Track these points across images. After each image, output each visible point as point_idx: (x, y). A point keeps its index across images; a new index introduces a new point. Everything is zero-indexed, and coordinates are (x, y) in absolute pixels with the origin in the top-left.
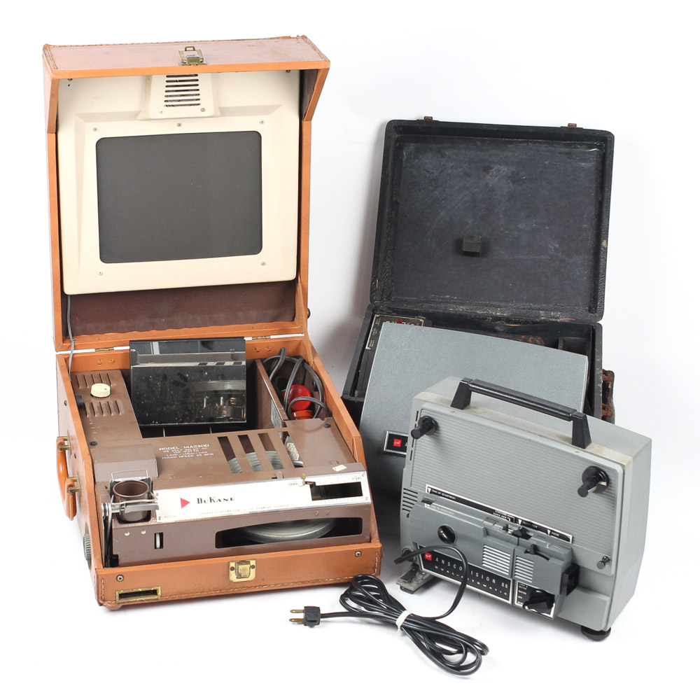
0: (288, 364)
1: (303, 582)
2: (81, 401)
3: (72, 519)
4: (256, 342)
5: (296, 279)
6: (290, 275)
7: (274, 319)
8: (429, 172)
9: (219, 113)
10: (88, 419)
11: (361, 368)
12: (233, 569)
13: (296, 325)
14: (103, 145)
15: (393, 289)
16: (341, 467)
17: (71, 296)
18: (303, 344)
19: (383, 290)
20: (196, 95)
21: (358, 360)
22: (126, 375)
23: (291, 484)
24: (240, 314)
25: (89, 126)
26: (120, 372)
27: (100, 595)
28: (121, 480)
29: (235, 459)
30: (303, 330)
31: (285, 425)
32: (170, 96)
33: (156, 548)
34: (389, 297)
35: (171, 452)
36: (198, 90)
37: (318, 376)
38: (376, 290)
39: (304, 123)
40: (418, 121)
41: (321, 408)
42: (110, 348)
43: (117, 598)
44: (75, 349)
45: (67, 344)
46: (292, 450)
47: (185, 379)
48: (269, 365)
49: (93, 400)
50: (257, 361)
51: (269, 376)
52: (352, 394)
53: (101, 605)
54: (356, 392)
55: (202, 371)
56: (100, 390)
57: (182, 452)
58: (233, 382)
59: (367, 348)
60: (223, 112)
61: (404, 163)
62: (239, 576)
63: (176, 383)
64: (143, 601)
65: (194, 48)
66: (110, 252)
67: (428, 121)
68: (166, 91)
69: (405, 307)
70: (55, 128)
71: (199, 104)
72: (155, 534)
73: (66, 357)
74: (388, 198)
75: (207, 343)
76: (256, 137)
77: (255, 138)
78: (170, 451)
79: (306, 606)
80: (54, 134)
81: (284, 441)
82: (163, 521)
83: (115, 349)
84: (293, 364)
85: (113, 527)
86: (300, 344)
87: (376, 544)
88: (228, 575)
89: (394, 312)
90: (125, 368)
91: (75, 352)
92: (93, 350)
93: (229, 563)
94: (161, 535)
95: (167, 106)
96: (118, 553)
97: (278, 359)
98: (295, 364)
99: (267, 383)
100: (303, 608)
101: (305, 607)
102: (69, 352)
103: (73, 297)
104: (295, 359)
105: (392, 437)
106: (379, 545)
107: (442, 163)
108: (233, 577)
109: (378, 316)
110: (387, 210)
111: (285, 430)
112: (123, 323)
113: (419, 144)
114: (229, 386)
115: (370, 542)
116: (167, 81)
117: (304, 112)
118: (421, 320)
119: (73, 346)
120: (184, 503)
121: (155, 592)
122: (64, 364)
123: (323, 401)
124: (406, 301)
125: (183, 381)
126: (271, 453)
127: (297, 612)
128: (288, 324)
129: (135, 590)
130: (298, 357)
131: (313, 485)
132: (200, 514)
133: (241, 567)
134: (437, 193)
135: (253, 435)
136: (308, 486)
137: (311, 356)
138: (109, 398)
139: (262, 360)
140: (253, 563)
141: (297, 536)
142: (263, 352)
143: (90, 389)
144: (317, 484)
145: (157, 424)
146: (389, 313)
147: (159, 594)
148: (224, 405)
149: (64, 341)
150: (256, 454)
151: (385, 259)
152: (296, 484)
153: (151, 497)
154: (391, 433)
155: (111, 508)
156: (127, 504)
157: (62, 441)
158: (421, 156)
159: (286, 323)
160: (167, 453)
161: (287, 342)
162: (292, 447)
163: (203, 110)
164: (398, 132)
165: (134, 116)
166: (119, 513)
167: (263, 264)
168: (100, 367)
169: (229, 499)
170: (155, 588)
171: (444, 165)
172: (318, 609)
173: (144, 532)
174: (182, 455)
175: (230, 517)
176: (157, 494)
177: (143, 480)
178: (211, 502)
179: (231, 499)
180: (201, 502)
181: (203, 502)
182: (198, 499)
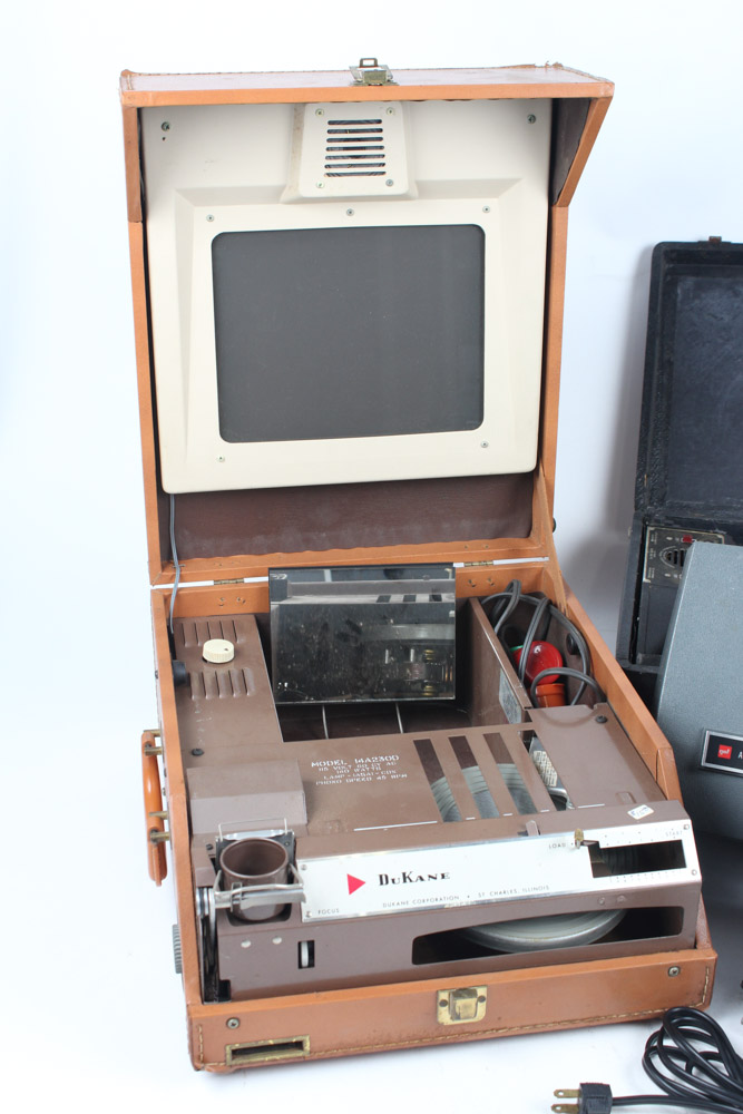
0: (526, 608)
1: (571, 1021)
2: (182, 672)
3: (159, 883)
4: (471, 570)
5: (536, 471)
6: (526, 463)
7: (498, 534)
8: (716, 318)
9: (415, 192)
10: (194, 703)
11: (641, 614)
12: (444, 1003)
13: (532, 543)
14: (224, 245)
15: (668, 488)
16: (641, 811)
17: (176, 495)
18: (546, 574)
19: (653, 489)
20: (379, 156)
21: (633, 600)
22: (262, 624)
23: (554, 846)
24: (446, 526)
25: (200, 213)
26: (253, 618)
27: (196, 1054)
28: (238, 837)
29: (443, 779)
30: (547, 549)
31: (527, 719)
32: (335, 158)
33: (300, 966)
34: (662, 501)
35: (332, 771)
36: (381, 148)
37: (578, 630)
38: (644, 490)
39: (557, 210)
40: (701, 243)
41: (586, 684)
42: (237, 580)
43: (229, 1056)
44: (182, 580)
45: (168, 573)
46: (543, 765)
47: (358, 630)
48: (492, 607)
49: (206, 668)
50: (471, 600)
51: (494, 627)
52: (633, 660)
53: (197, 1069)
54: (640, 657)
55: (385, 617)
56: (217, 650)
57: (352, 772)
58: (430, 627)
59: (644, 580)
60: (424, 190)
61: (679, 305)
62: (456, 1016)
63: (343, 637)
64: (275, 1060)
65: (376, 60)
66: (236, 424)
67: (715, 241)
68: (328, 149)
69: (689, 515)
70: (141, 210)
71: (383, 173)
72: (300, 944)
73: (167, 594)
74: (657, 355)
75: (391, 571)
76: (477, 233)
77: (473, 238)
78: (330, 768)
79: (584, 1082)
80: (140, 224)
81: (527, 746)
82: (314, 915)
83: (247, 580)
84: (533, 608)
85: (219, 933)
86: (540, 573)
87: (706, 954)
88: (435, 1013)
89: (676, 523)
90: (261, 611)
91: (181, 585)
92: (211, 583)
93: (437, 992)
94: (311, 945)
95: (329, 175)
96: (228, 978)
97: (508, 599)
98: (536, 607)
99: (490, 637)
100: (577, 1087)
101: (582, 1085)
102: (171, 586)
103: (179, 497)
104: (534, 599)
105: (716, 742)
106: (713, 956)
107: (736, 305)
108: (445, 1016)
109: (652, 529)
110: (656, 373)
111: (529, 727)
112: (259, 539)
113: (700, 279)
114: (422, 633)
115: (695, 947)
116: (329, 132)
117: (557, 191)
118: (720, 536)
119: (178, 573)
120: (354, 884)
121: (299, 1045)
122: (162, 605)
123: (588, 673)
124: (688, 507)
125: (354, 634)
126: (507, 768)
127: (568, 1094)
128: (520, 542)
129: (261, 1043)
130: (538, 595)
131: (594, 848)
132: (384, 905)
133: (460, 1002)
134: (728, 347)
135: (474, 736)
136: (585, 850)
137: (564, 594)
138: (233, 664)
139: (480, 599)
140: (481, 992)
141: (562, 938)
142: (482, 586)
143: (202, 648)
144: (602, 846)
145: (313, 701)
146: (668, 525)
147: (307, 1046)
148: (416, 660)
149: (163, 568)
150: (480, 770)
151: (654, 444)
152: (564, 845)
153: (291, 879)
154: (714, 734)
155: (215, 900)
156: (243, 893)
157: (149, 739)
158: (703, 295)
159: (516, 540)
160: (324, 773)
161: (520, 570)
162: (542, 757)
163: (390, 183)
164: (670, 260)
165: (274, 195)
166: (228, 909)
167: (485, 445)
168: (223, 610)
169: (439, 877)
170: (299, 1039)
171: (738, 308)
172: (606, 1088)
173: (278, 941)
174: (352, 777)
175: (441, 910)
176: (304, 869)
177: (277, 838)
178: (405, 881)
179: (443, 876)
180: (387, 882)
181: (390, 881)
182: (381, 877)
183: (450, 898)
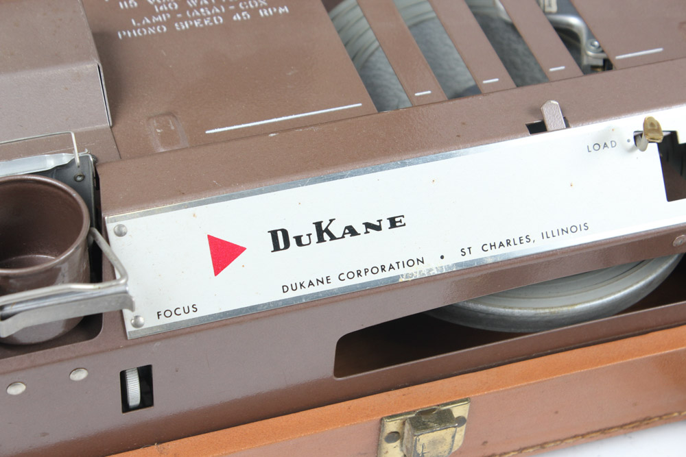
12: (393, 438)
33: (126, 407)
35: (145, 7)
72: (123, 375)
82: (150, 321)
88: (377, 453)
93: (381, 419)
94: (146, 375)
120: (223, 254)
140: (459, 411)
160: (131, 12)
169: (386, 224)
173: (80, 375)
174: (185, 18)
175: (393, 286)
176: (120, 234)
177: (57, 171)
178: (321, 240)
179: (393, 223)
180: (287, 245)
181: (293, 242)
182: (274, 234)
183: (410, 263)
